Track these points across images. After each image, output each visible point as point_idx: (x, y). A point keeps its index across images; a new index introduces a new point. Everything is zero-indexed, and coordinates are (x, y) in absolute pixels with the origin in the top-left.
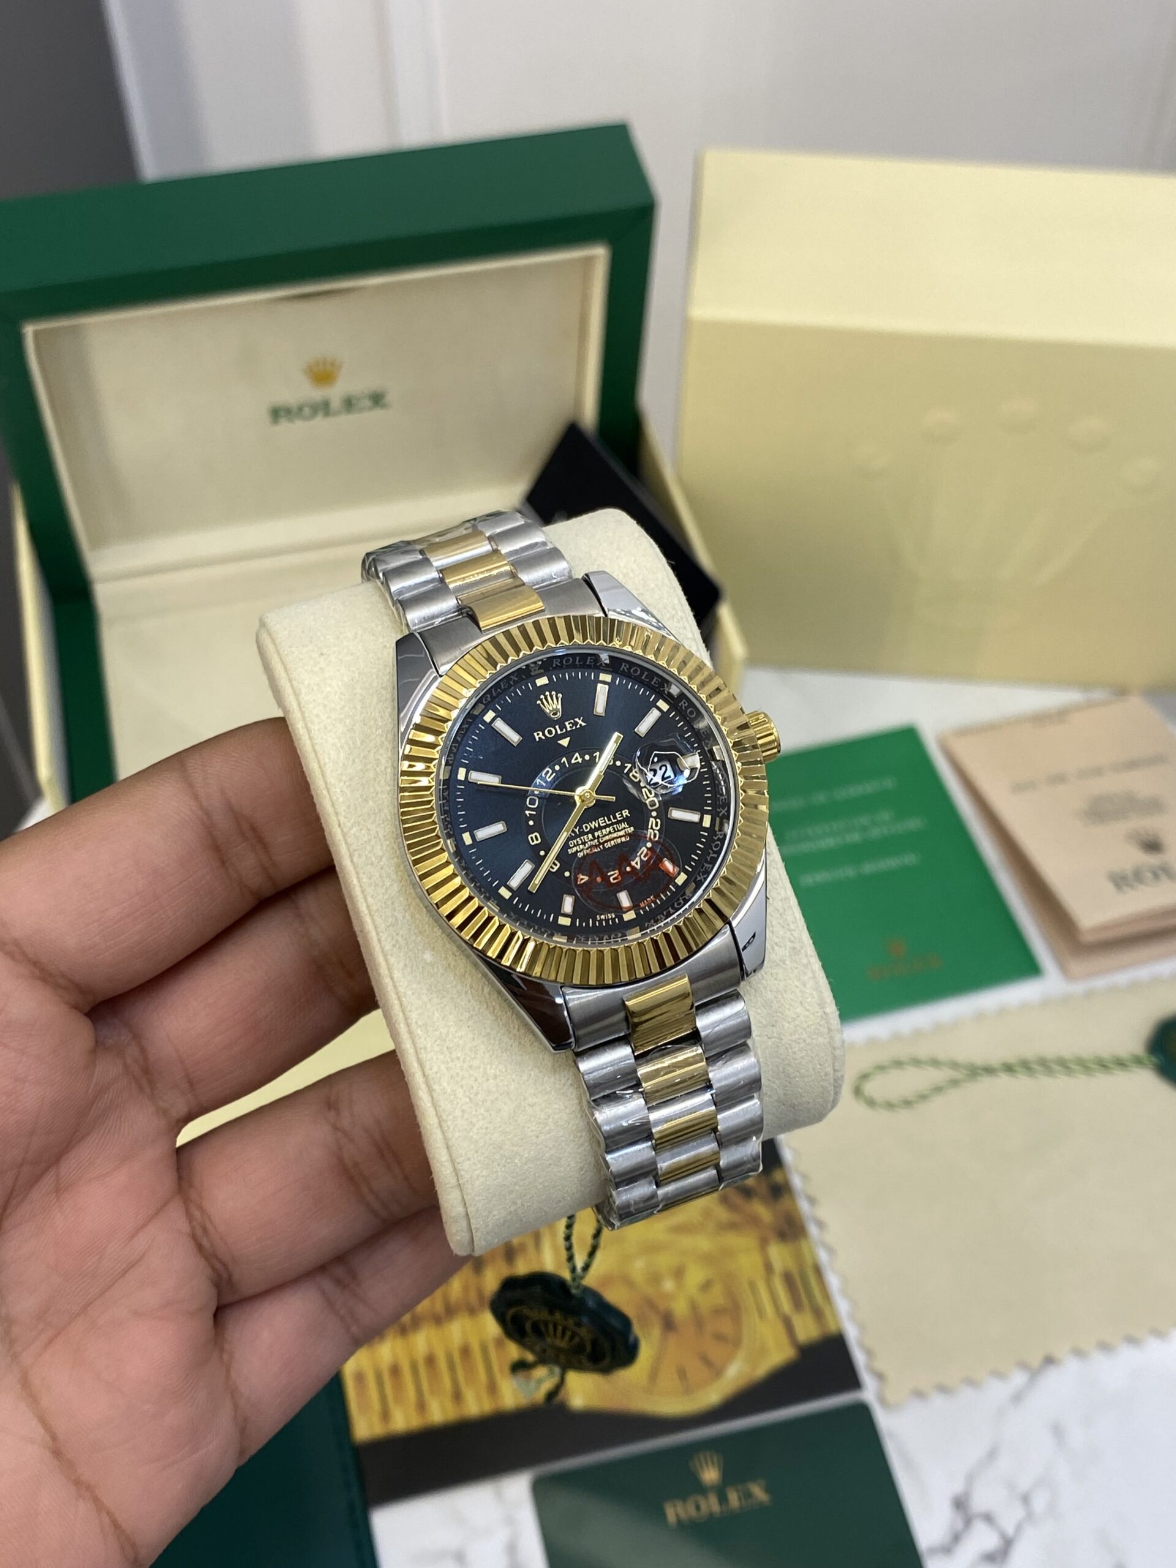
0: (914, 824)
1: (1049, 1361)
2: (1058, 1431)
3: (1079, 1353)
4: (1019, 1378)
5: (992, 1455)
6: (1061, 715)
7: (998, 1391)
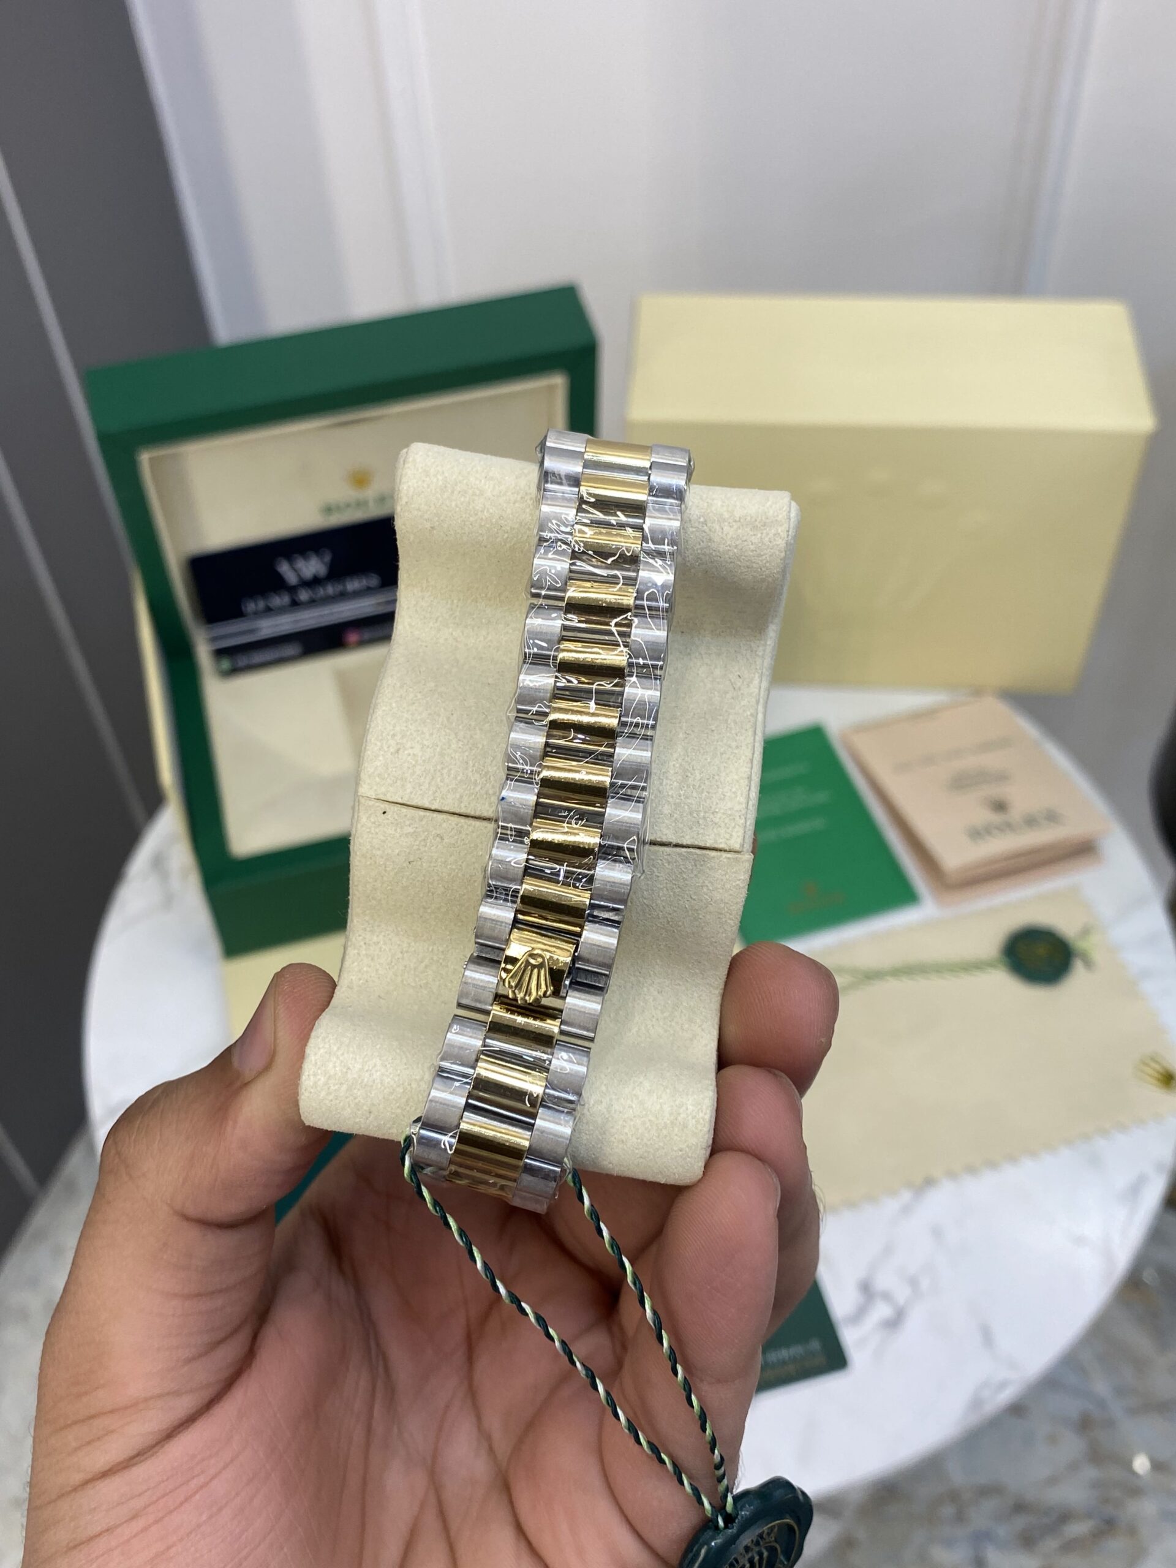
0: (822, 797)
1: (929, 1182)
2: (937, 1233)
3: (952, 1175)
4: (906, 1196)
5: (888, 1251)
6: (930, 713)
7: (891, 1206)
